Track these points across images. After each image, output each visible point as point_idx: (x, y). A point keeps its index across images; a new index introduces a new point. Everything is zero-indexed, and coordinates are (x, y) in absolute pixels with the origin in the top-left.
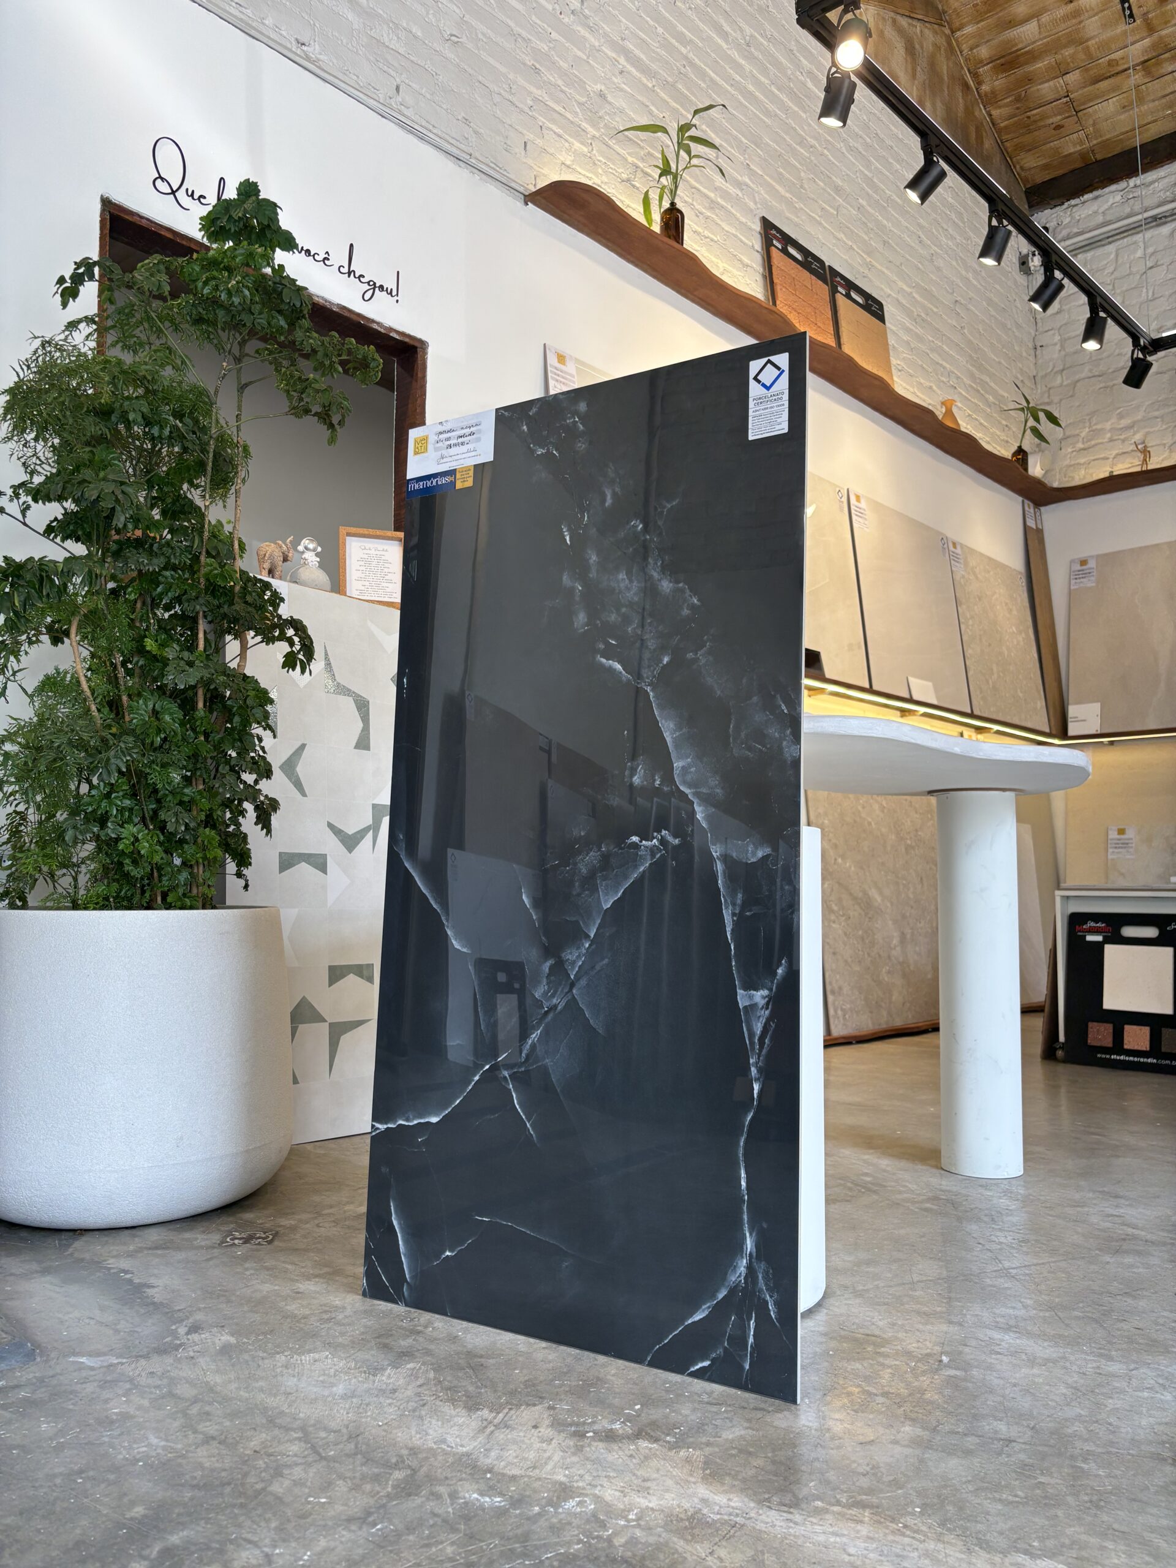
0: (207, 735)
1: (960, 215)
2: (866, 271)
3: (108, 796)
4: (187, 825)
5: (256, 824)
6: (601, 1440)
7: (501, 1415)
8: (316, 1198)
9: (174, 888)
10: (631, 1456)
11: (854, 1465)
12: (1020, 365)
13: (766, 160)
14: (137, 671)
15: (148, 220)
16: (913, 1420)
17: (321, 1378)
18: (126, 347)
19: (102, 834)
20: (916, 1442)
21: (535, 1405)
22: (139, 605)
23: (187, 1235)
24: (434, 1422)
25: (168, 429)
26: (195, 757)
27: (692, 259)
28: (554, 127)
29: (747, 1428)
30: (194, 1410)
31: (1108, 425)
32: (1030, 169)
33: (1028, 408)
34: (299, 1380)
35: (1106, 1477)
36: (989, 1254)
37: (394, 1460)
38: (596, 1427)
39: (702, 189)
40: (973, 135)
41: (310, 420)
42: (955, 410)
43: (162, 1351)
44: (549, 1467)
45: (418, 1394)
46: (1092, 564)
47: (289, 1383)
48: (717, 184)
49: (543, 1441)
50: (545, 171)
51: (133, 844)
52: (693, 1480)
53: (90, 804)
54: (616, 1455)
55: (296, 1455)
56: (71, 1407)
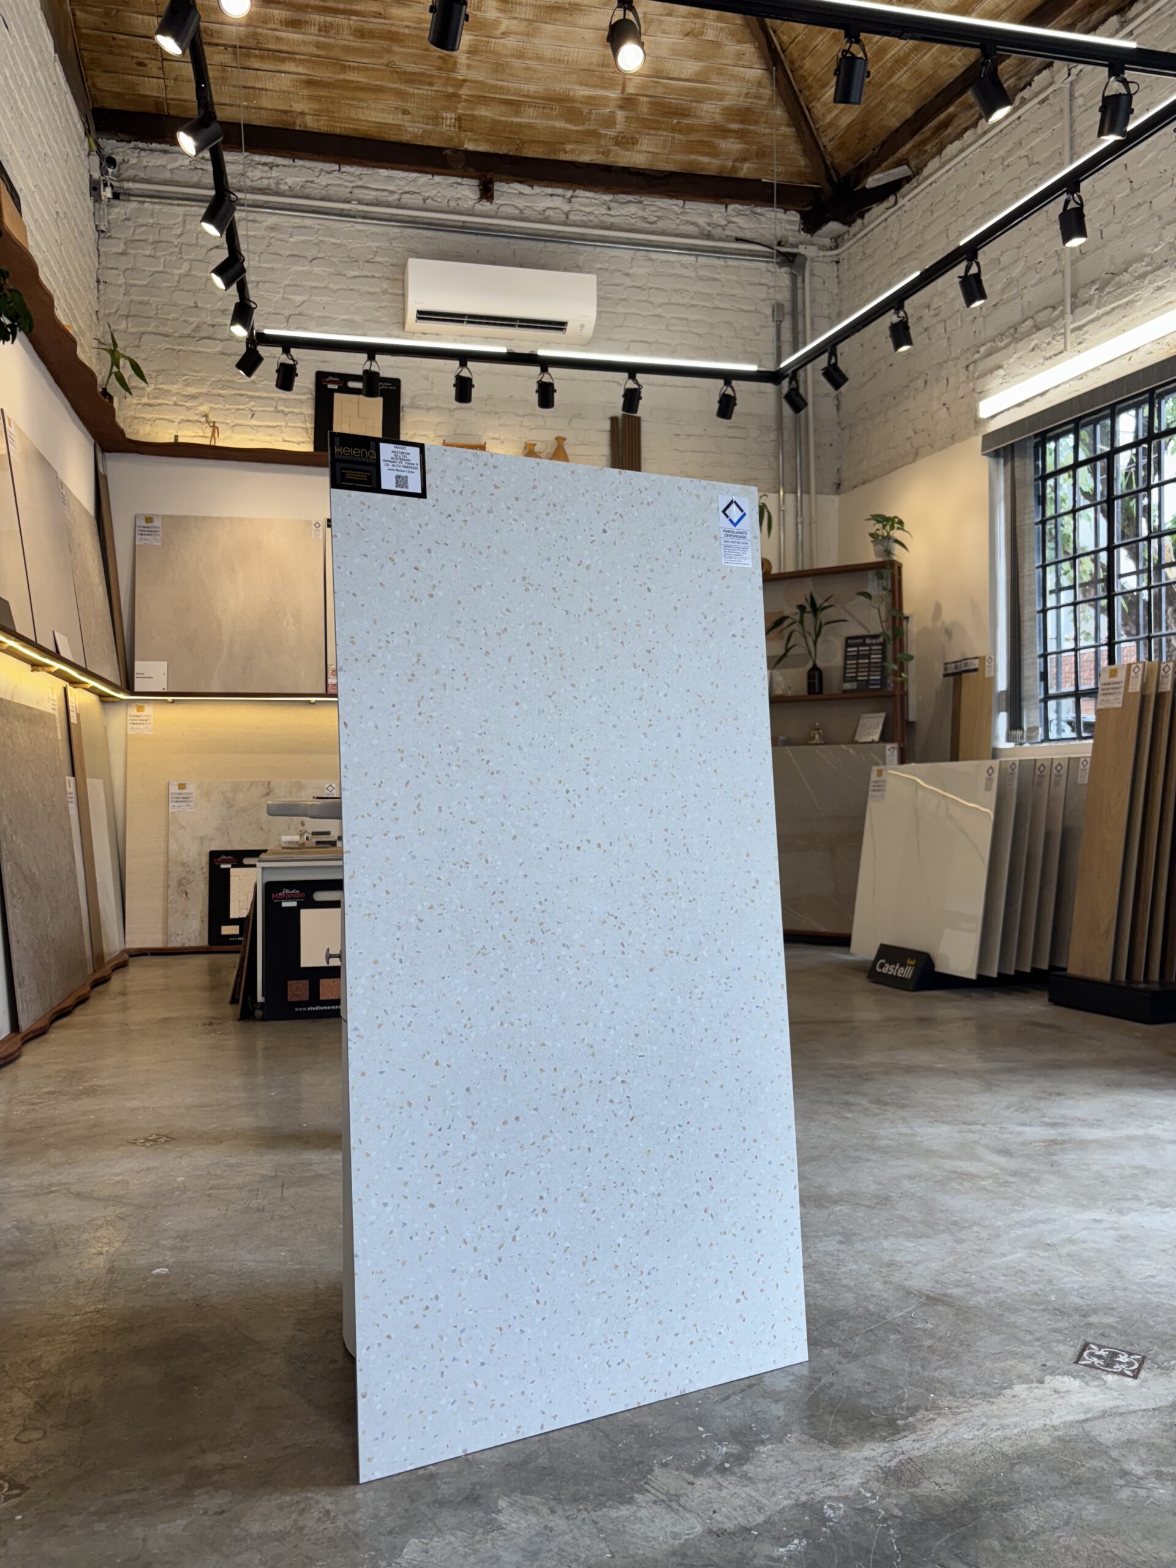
2: (8, 155)
10: (777, 1461)
11: (860, 1389)
12: (90, 297)
24: (633, 1527)
32: (102, 90)
33: (114, 352)
38: (718, 1459)
44: (764, 1501)
46: (157, 523)
52: (833, 1452)
54: (770, 1466)
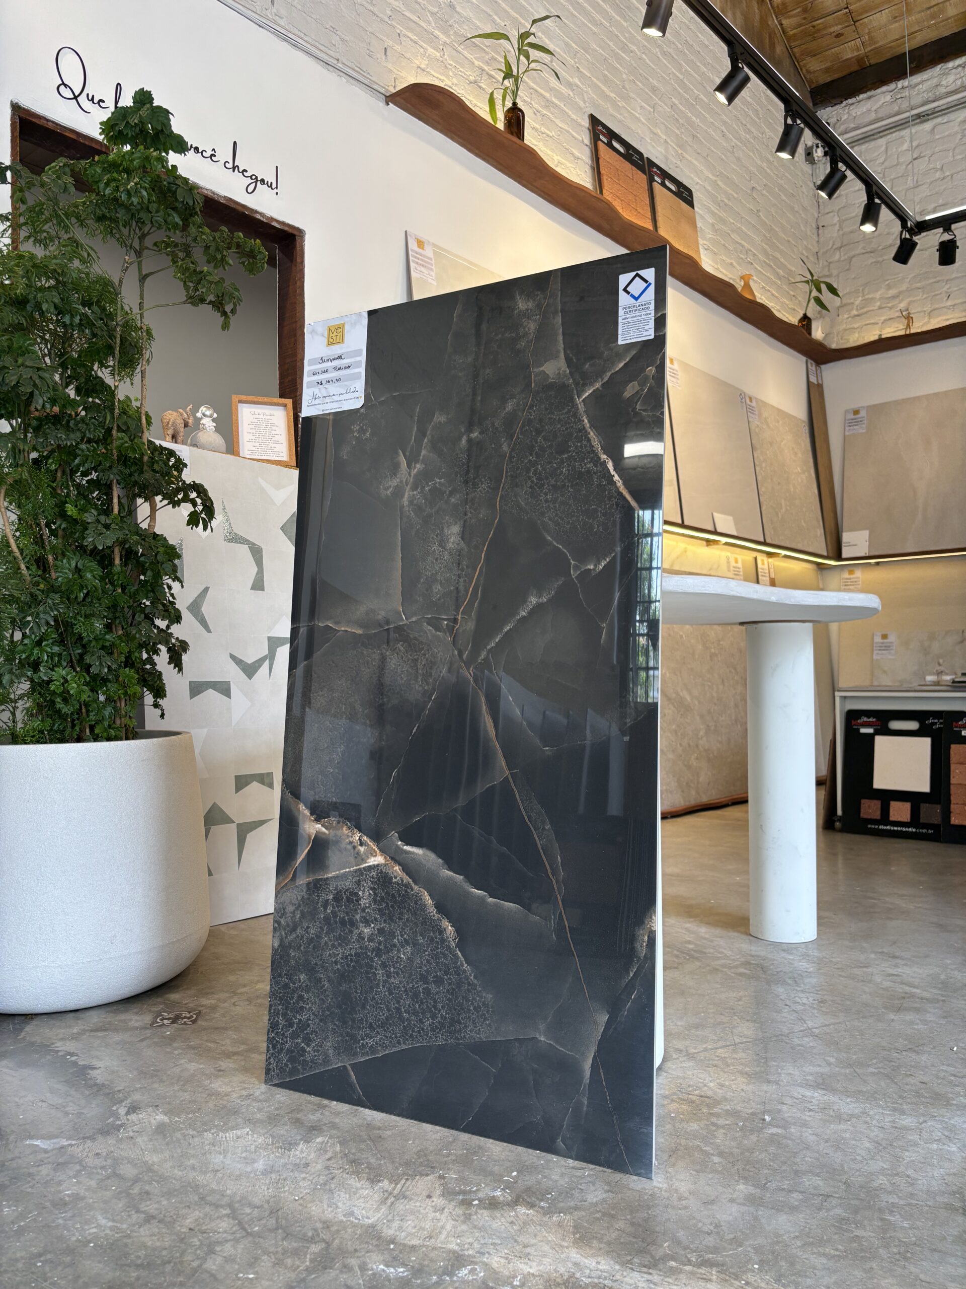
0: (124, 588)
1: (756, 112)
2: (679, 162)
3: (39, 643)
4: (109, 667)
5: (169, 663)
6: (485, 1208)
7: (399, 1186)
8: (232, 978)
9: (98, 722)
10: (512, 1223)
11: (700, 1225)
12: (805, 243)
13: (593, 64)
14: (60, 533)
15: (53, 122)
16: (745, 1178)
17: (244, 1155)
18: (38, 241)
19: (35, 677)
20: (751, 1200)
21: (427, 1175)
22: (59, 474)
23: (123, 1017)
24: (342, 1195)
25: (78, 317)
26: (114, 607)
27: (532, 153)
28: (410, 35)
29: (608, 1191)
30: (136, 1190)
31: (878, 295)
32: (814, 72)
33: (812, 281)
34: (225, 1157)
35: (910, 1228)
36: (795, 1015)
37: (310, 1234)
38: (481, 1195)
39: (539, 90)
40: (767, 41)
41: (206, 309)
42: (751, 283)
43: (105, 1132)
44: (443, 1237)
45: (327, 1168)
46: (863, 413)
47: (217, 1161)
48: (552, 85)
49: (435, 1212)
50: (404, 74)
51: (63, 685)
52: (565, 1244)
53: (24, 652)
54: (499, 1222)
55: (225, 1232)
56: (29, 1190)
